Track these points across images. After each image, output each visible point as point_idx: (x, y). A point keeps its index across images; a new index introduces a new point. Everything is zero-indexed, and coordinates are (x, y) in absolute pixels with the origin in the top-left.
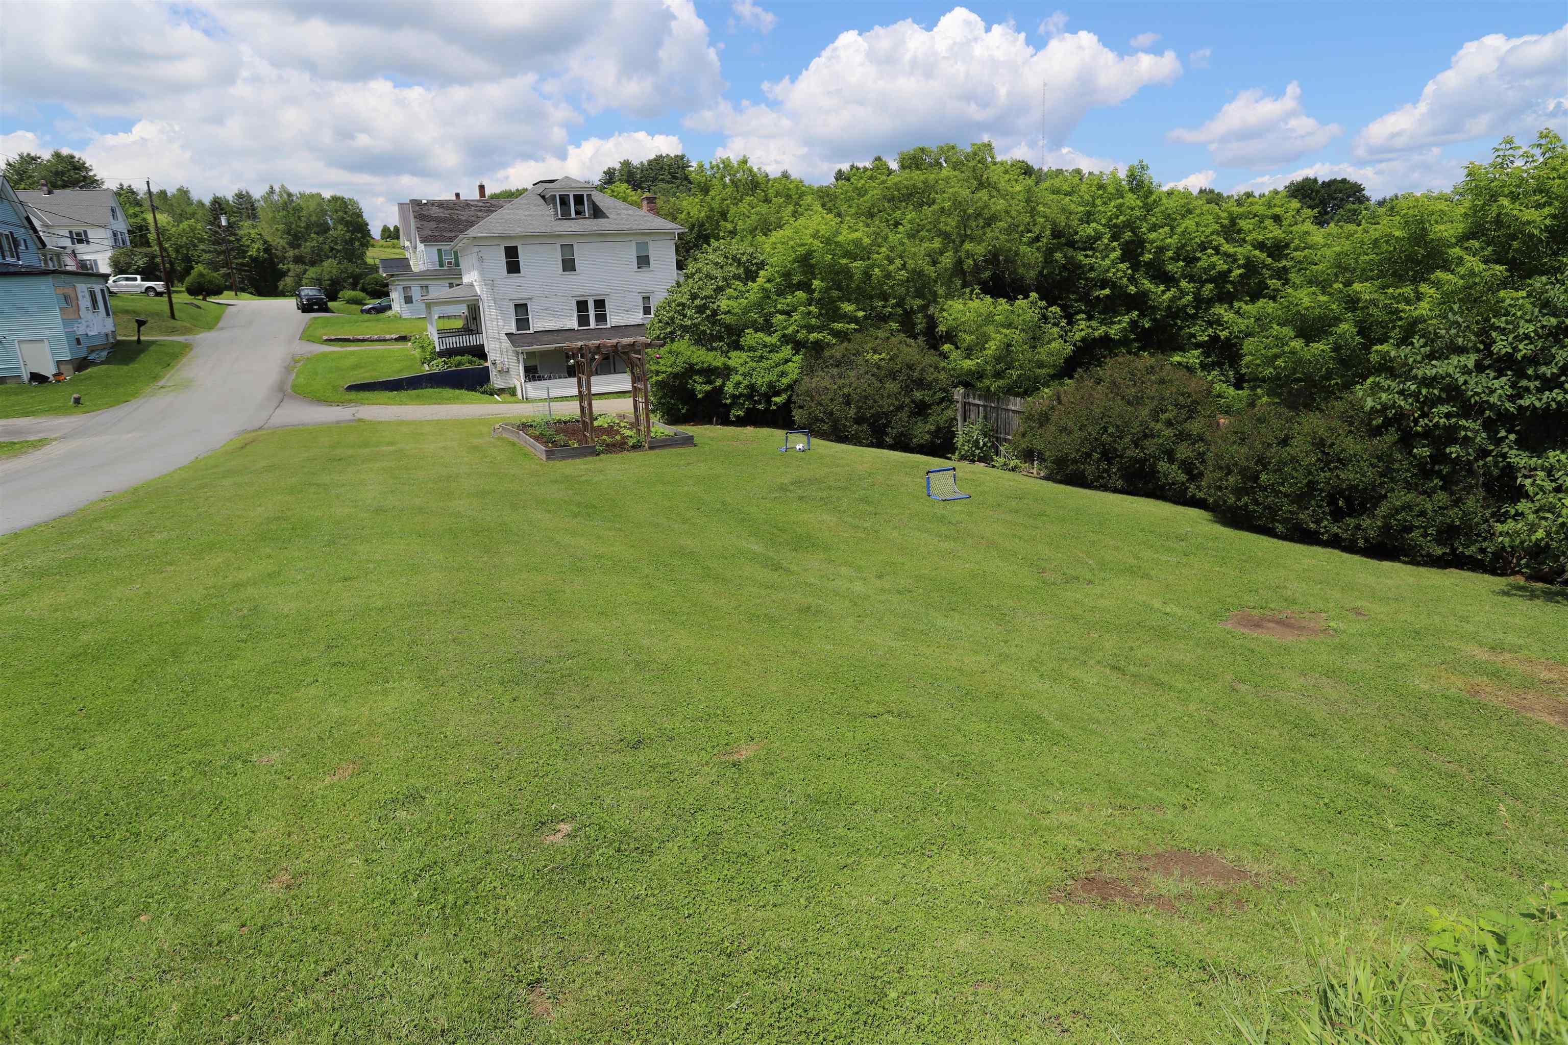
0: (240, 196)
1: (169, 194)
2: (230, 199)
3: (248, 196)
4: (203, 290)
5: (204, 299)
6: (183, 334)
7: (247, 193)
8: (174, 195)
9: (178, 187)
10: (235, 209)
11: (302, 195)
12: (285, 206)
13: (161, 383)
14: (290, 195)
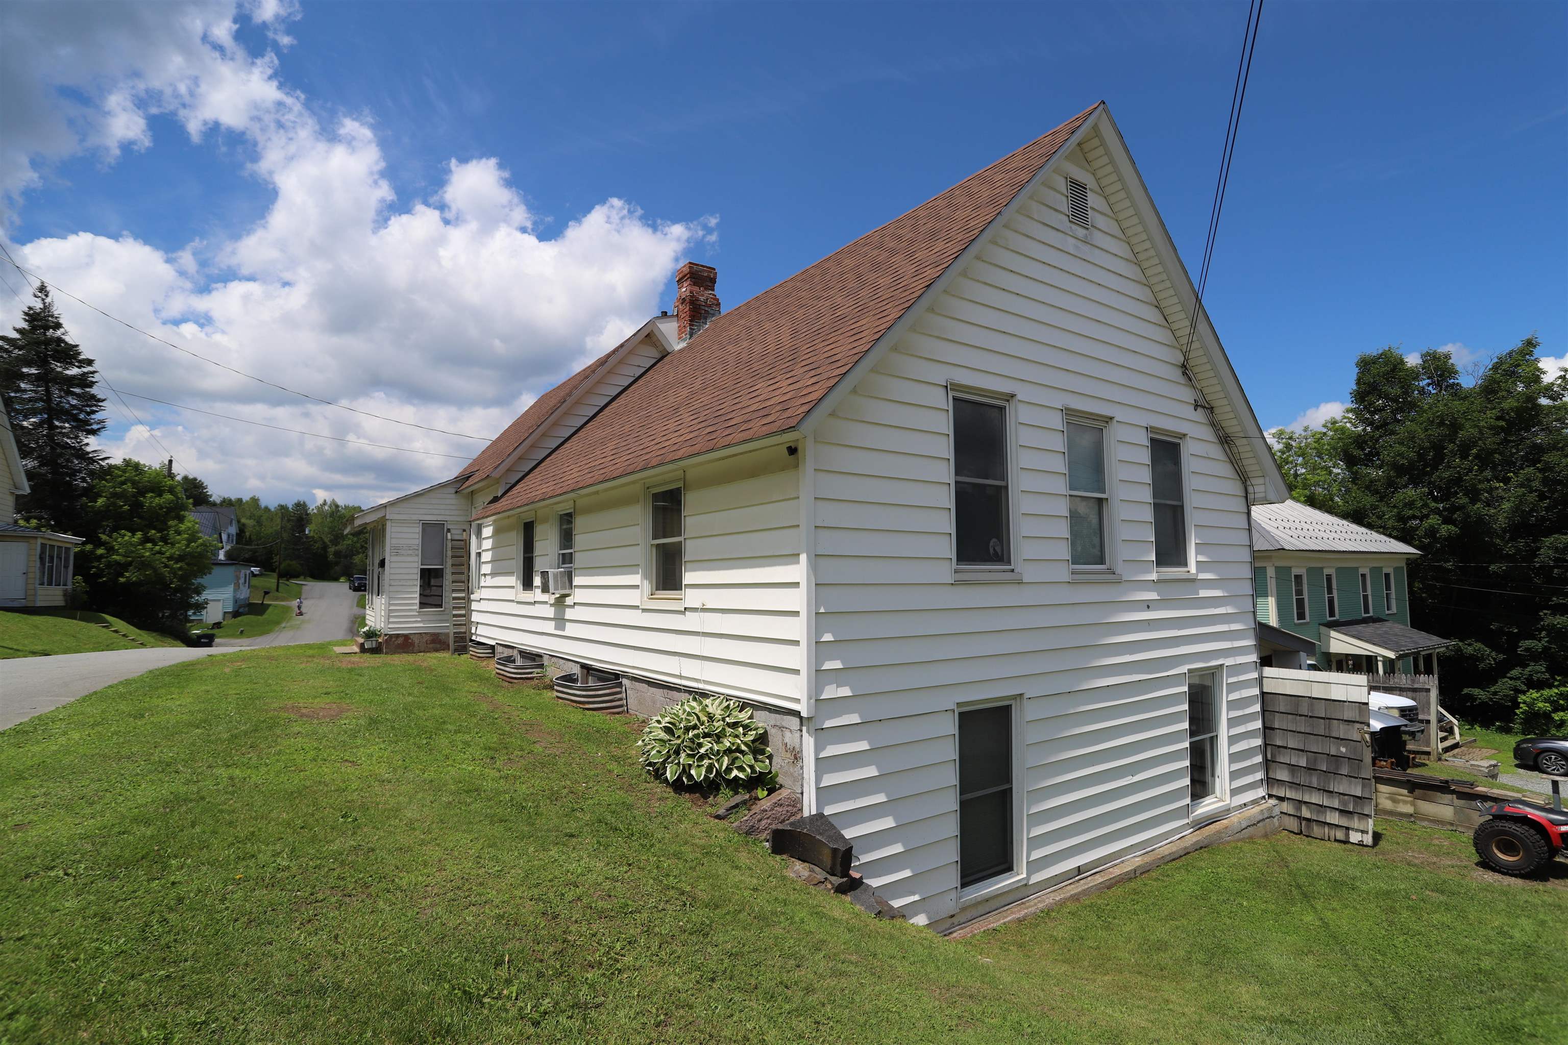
0: (298, 505)
1: (244, 501)
2: (290, 507)
3: (304, 505)
4: (288, 575)
5: (288, 580)
6: (282, 600)
7: (304, 503)
8: (247, 502)
9: (251, 496)
10: (292, 514)
11: (346, 507)
12: (332, 514)
13: (283, 625)
14: (337, 506)
